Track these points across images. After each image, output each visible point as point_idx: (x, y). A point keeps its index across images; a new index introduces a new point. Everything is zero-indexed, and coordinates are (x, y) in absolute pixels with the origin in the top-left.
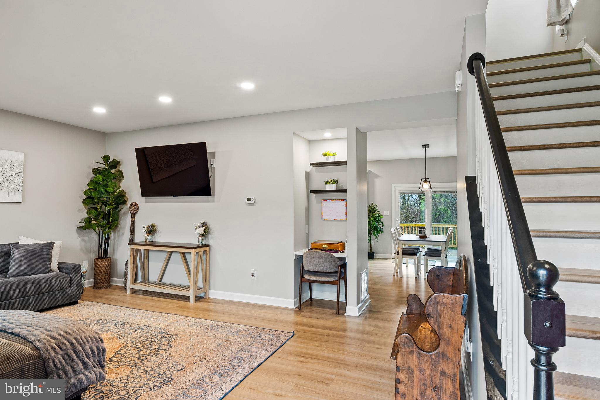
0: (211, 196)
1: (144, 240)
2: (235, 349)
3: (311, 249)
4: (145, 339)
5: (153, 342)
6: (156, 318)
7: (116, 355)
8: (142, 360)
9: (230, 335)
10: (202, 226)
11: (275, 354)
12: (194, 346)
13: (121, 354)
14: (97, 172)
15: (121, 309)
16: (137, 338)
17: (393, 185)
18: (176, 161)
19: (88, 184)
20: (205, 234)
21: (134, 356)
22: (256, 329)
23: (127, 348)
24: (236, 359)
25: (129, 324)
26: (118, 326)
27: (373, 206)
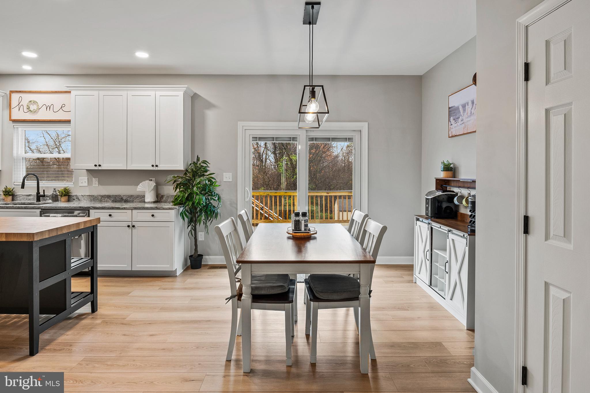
17: (240, 124)
27: (200, 164)
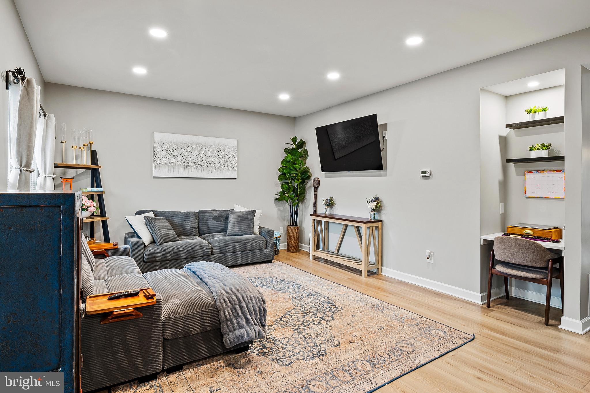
0: (383, 169)
1: (324, 213)
2: (396, 338)
3: (507, 234)
4: (312, 306)
5: (318, 310)
6: (328, 286)
7: (286, 315)
8: (304, 326)
9: (395, 320)
10: (374, 201)
11: (443, 356)
12: (354, 324)
13: (290, 315)
14: (288, 152)
15: (302, 273)
16: (306, 303)
18: (356, 138)
19: (281, 163)
20: (377, 209)
21: (300, 320)
22: (425, 320)
23: (296, 310)
24: (395, 350)
25: (304, 288)
26: (295, 288)
